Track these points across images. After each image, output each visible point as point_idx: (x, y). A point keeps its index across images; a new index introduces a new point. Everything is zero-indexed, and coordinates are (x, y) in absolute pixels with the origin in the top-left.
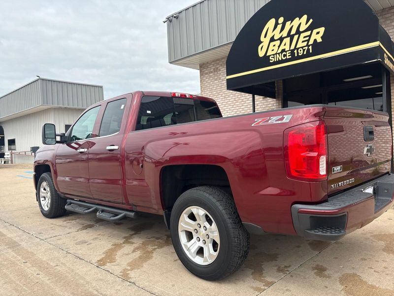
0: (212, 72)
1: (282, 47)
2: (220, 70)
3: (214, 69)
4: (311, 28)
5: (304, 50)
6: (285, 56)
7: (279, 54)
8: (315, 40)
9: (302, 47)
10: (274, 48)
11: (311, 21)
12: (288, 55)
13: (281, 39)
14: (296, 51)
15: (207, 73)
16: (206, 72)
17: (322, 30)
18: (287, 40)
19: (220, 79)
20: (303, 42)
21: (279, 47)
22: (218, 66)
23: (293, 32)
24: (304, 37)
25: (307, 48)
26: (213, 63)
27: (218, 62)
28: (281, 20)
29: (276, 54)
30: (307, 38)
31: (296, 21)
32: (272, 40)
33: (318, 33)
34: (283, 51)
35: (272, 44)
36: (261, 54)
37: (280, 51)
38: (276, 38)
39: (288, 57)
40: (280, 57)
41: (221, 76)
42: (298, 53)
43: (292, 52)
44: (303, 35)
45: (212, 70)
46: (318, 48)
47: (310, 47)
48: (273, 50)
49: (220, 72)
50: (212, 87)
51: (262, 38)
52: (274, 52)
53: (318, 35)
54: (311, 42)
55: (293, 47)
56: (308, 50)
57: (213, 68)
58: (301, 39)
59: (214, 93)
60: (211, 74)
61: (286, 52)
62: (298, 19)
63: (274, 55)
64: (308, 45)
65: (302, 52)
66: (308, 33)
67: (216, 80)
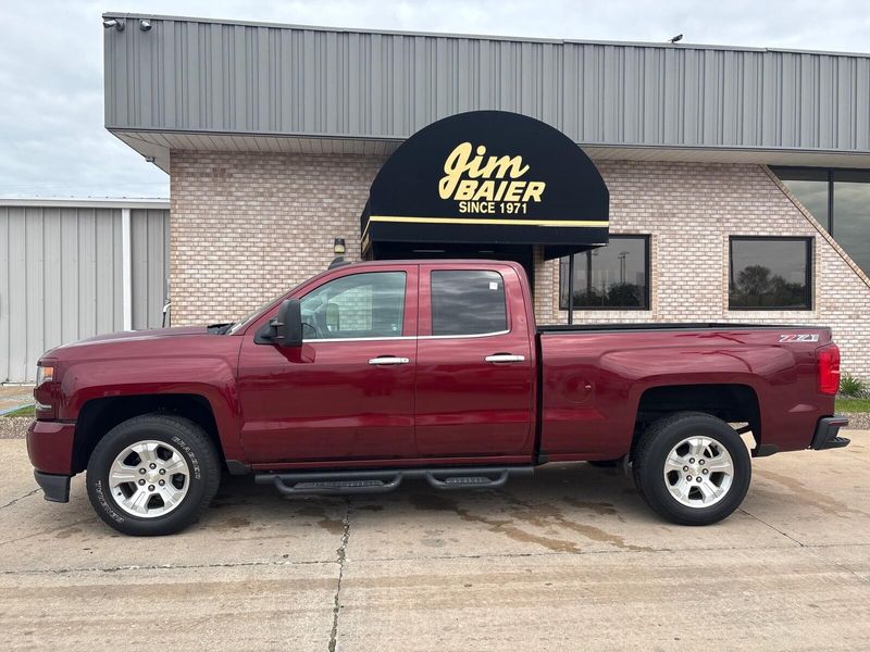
0: (208, 175)
1: (481, 193)
2: (231, 176)
3: (214, 170)
4: (526, 178)
5: (515, 207)
6: (485, 207)
7: (475, 202)
8: (532, 197)
9: (513, 202)
10: (467, 190)
11: (527, 168)
12: (490, 207)
13: (481, 180)
14: (502, 205)
15: (193, 175)
16: (191, 170)
17: (542, 186)
18: (490, 185)
19: (230, 194)
20: (514, 194)
21: (476, 191)
22: (226, 166)
23: (500, 175)
24: (517, 188)
25: (519, 205)
26: (212, 156)
27: (227, 157)
28: (482, 150)
29: (471, 201)
30: (521, 191)
31: (505, 162)
32: (465, 176)
33: (536, 188)
34: (483, 199)
35: (464, 183)
36: (445, 194)
37: (477, 198)
38: (471, 175)
39: (490, 212)
40: (478, 208)
41: (233, 189)
42: (505, 209)
43: (497, 204)
44: (514, 184)
45: (208, 171)
46: (534, 210)
47: (524, 206)
48: (465, 194)
49: (232, 180)
50: (206, 207)
51: (447, 168)
52: (468, 197)
53: (536, 190)
54: (526, 199)
55: (498, 198)
56: (521, 208)
57: (212, 166)
58: (512, 189)
59: (212, 221)
60: (206, 179)
61: (488, 202)
62: (507, 158)
63: (467, 201)
64: (520, 201)
65: (512, 208)
66: (523, 184)
67: (220, 194)
